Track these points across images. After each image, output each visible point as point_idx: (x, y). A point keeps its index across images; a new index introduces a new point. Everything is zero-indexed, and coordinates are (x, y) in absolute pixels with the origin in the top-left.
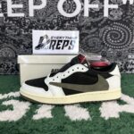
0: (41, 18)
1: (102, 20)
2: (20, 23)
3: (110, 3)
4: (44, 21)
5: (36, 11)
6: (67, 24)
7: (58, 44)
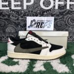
0: (30, 10)
2: (18, 13)
4: (32, 12)
5: (27, 6)
6: (45, 13)
7: (41, 25)
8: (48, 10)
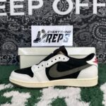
0: (38, 16)
1: (91, 17)
3: (98, 2)
5: (34, 10)
6: (61, 21)
7: (54, 38)
8: (65, 16)
